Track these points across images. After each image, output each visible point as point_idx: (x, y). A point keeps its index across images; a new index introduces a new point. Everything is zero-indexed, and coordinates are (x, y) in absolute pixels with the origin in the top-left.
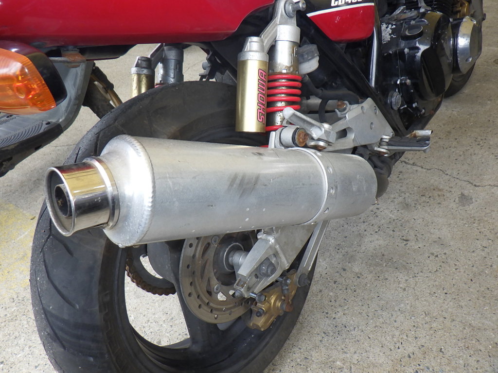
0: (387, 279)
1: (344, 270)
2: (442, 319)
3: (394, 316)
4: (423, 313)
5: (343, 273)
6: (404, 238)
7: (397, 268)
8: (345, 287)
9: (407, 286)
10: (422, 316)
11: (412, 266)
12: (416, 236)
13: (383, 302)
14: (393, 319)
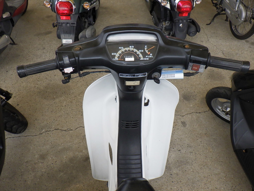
0: (186, 171)
1: (171, 175)
2: (209, 176)
3: (198, 184)
4: (204, 177)
5: (172, 176)
6: (178, 150)
7: (185, 164)
8: (177, 182)
9: (193, 170)
10: (204, 179)
11: (188, 160)
12: (181, 147)
13: (191, 181)
14: (198, 185)
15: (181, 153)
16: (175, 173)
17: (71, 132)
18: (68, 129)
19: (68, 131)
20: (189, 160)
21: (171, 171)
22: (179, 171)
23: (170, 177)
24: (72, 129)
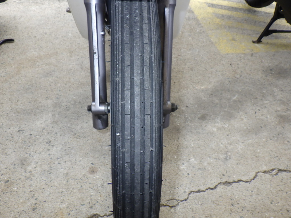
15: (20, 127)
16: (49, 100)
17: (265, 168)
18: (275, 175)
19: (273, 170)
20: (12, 116)
21: (55, 102)
22: (42, 102)
23: (60, 96)
24: (268, 176)
